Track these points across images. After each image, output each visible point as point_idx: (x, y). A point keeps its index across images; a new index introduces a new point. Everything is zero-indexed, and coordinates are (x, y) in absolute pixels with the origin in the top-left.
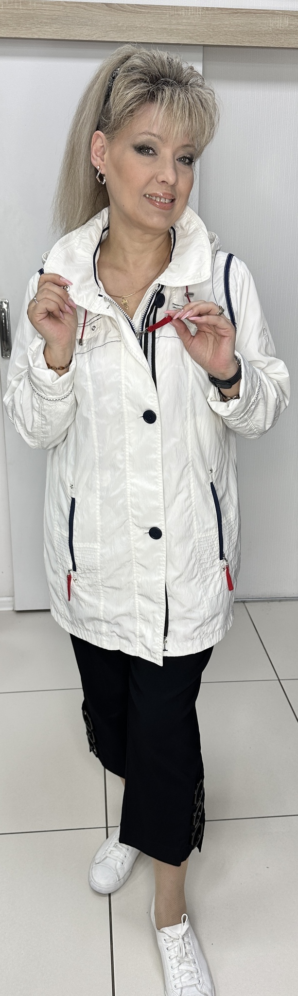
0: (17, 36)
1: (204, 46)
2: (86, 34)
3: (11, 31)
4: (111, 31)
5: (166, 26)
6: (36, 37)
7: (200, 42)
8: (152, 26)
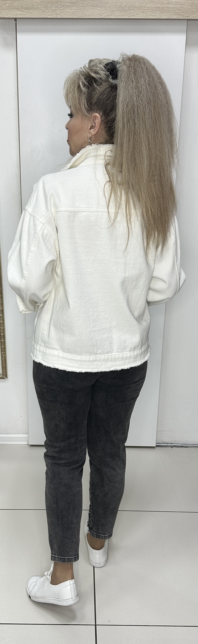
0: (45, 17)
1: (188, 20)
2: (97, 13)
3: (40, 13)
4: (116, 10)
5: (159, 6)
6: (60, 17)
7: (185, 17)
8: (148, 6)
